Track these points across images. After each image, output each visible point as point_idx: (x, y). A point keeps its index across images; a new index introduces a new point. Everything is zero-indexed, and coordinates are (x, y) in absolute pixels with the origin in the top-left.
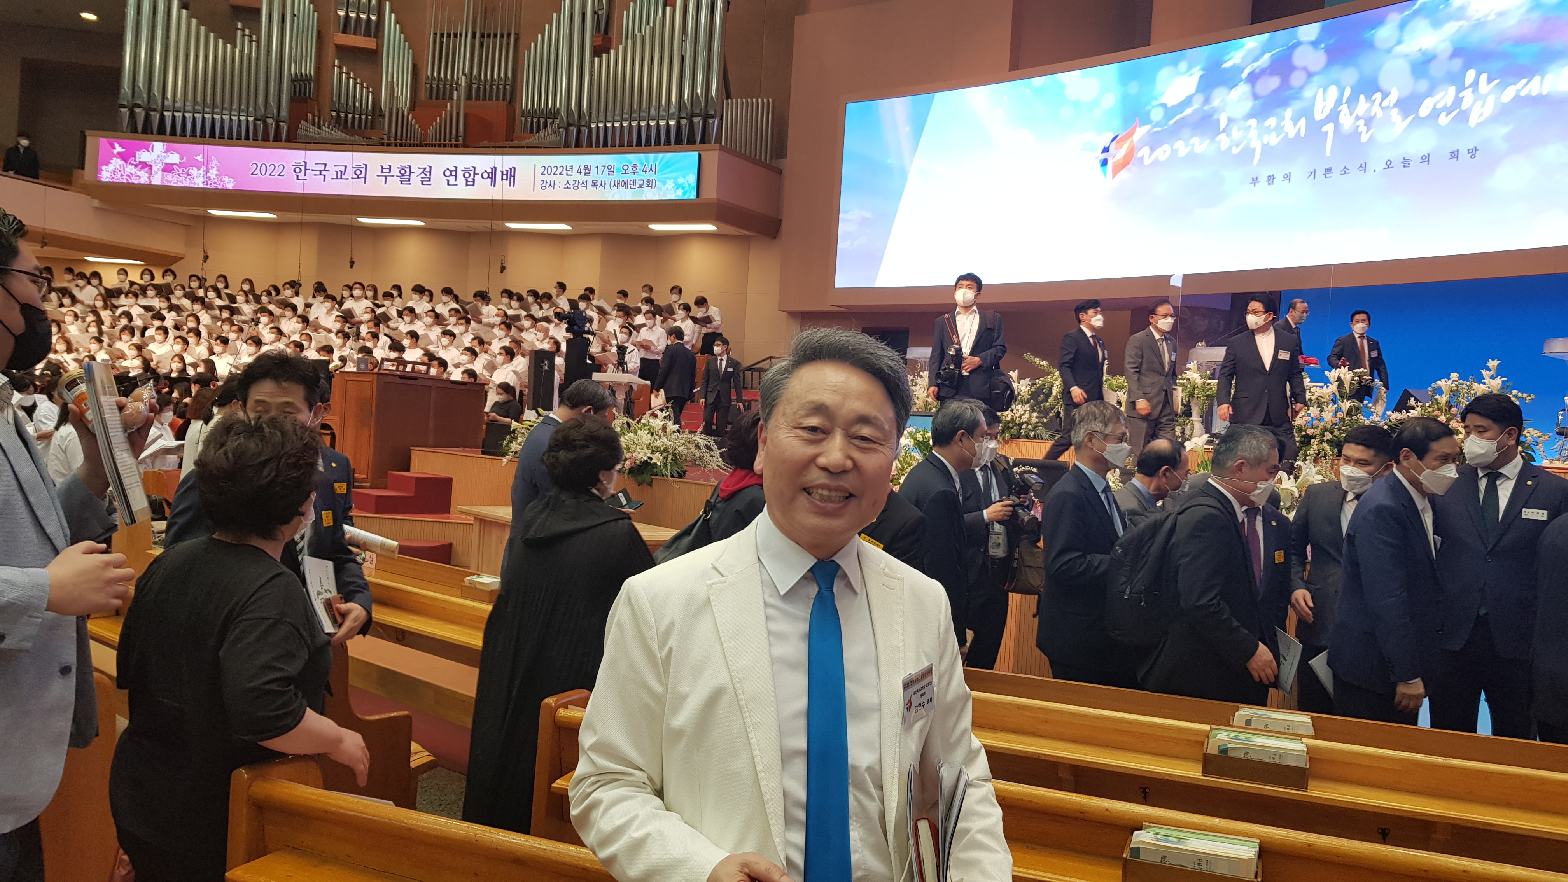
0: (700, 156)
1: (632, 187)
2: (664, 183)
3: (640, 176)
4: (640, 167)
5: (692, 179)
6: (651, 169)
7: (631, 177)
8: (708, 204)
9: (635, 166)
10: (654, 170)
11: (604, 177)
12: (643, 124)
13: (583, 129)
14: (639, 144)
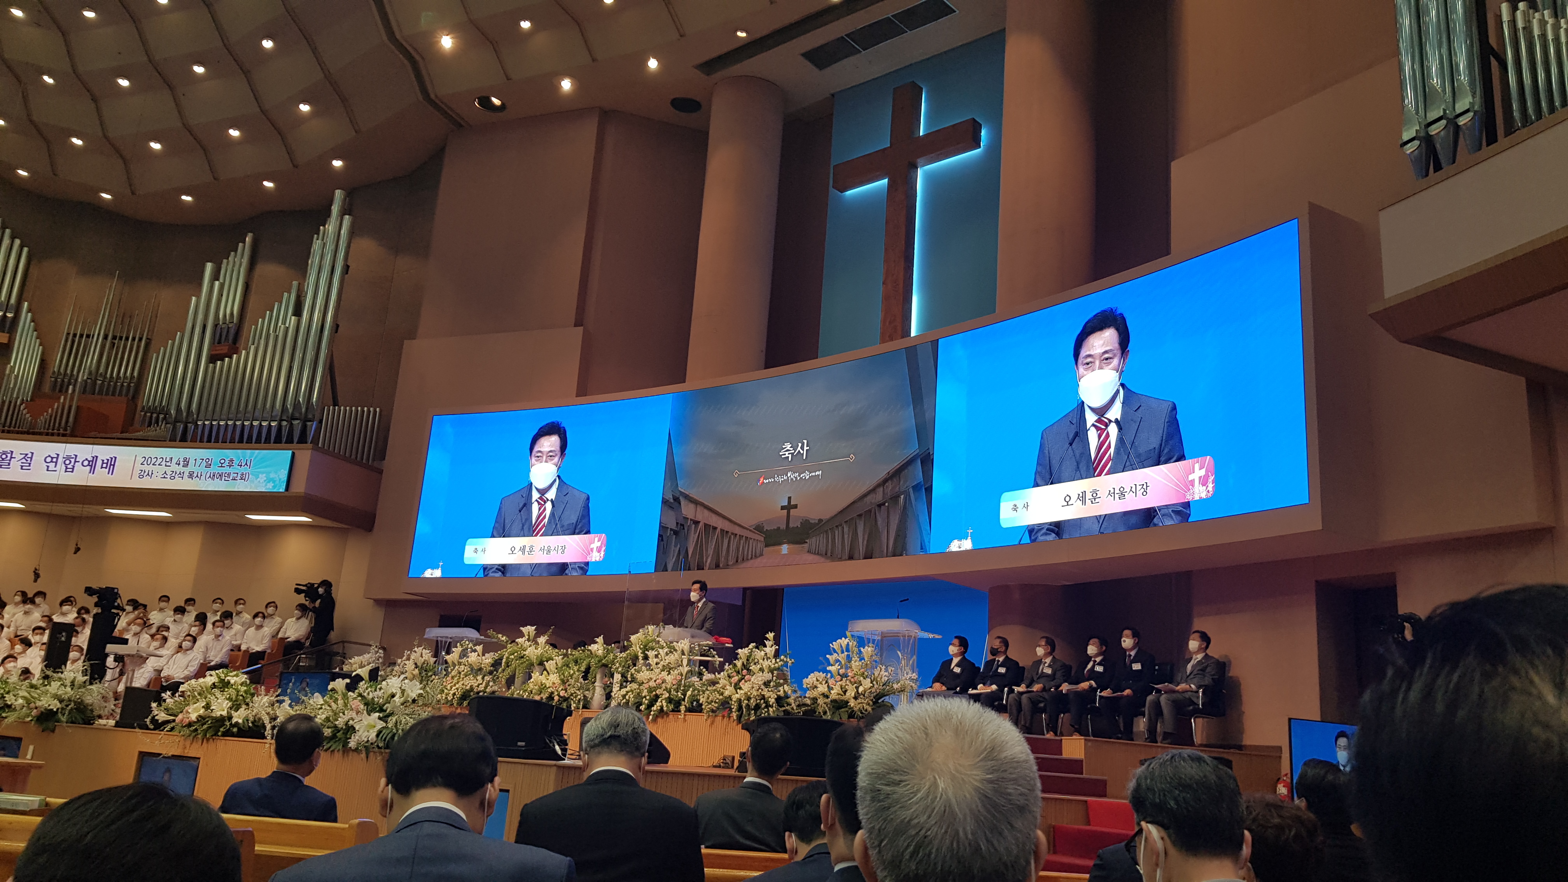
0: (293, 455)
1: (226, 479)
2: (257, 477)
3: (236, 469)
4: (236, 462)
5: (284, 474)
6: (246, 463)
7: (227, 470)
8: (296, 497)
9: (232, 460)
10: (248, 464)
11: (202, 469)
12: (246, 423)
13: (189, 425)
14: (241, 441)
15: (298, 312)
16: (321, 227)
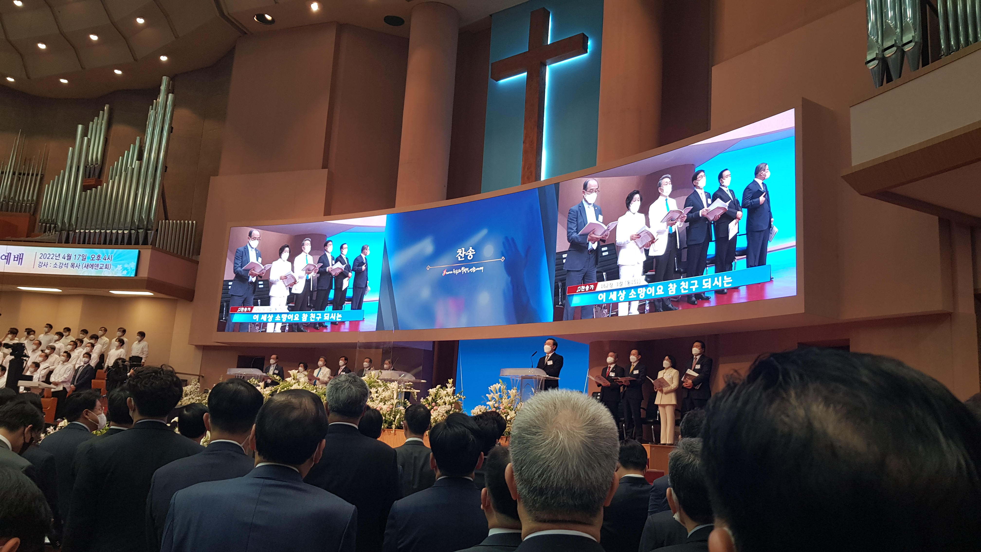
0: (139, 252)
1: (96, 268)
2: (116, 267)
3: (102, 261)
4: (102, 257)
5: (133, 265)
6: (109, 258)
7: (96, 262)
8: (142, 280)
9: (99, 256)
11: (80, 262)
12: (108, 231)
13: (71, 232)
14: (105, 243)
15: (140, 158)
16: (154, 101)
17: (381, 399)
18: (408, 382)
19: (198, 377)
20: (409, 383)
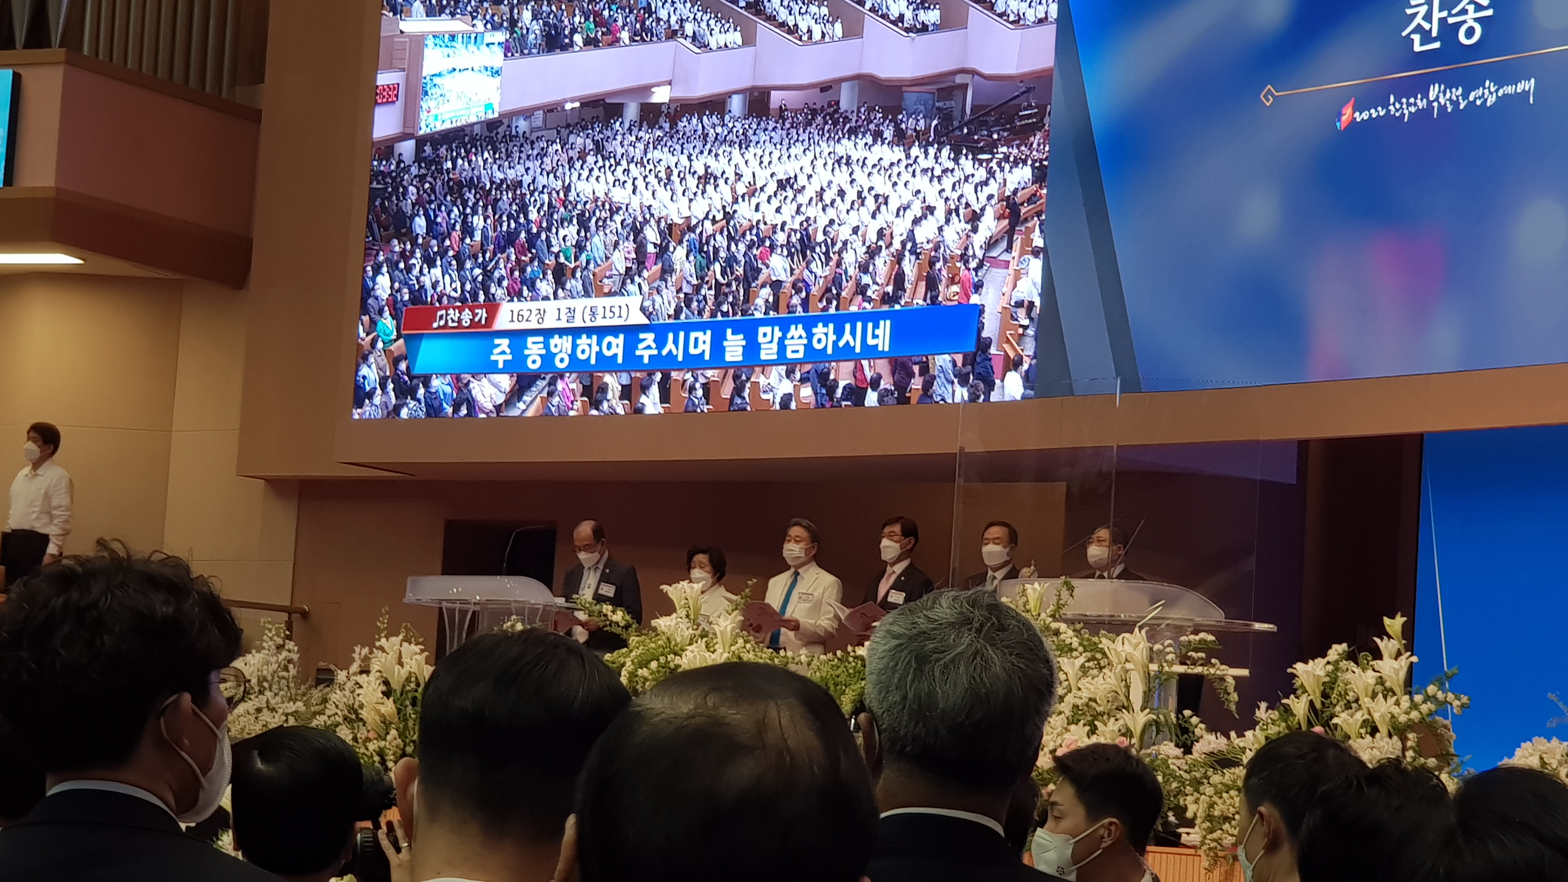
17: (1075, 707)
18: (1196, 632)
19: (285, 616)
20: (1197, 638)
